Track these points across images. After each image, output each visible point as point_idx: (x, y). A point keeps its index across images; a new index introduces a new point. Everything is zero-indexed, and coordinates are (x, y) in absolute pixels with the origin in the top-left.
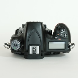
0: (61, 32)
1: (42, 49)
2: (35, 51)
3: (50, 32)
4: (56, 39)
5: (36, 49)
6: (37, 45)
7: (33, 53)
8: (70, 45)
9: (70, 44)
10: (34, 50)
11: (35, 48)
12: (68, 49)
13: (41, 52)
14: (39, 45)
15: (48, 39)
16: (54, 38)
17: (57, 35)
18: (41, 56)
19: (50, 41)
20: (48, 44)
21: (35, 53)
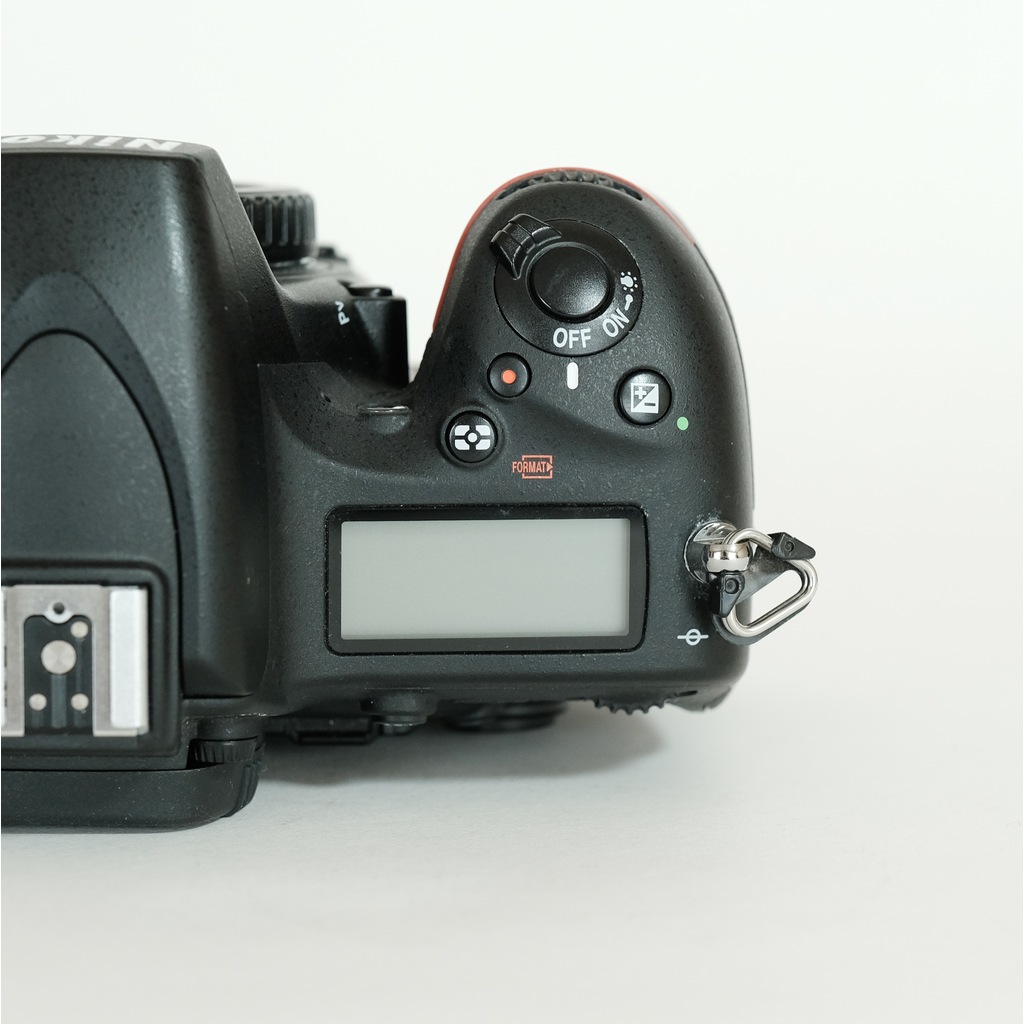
0: (568, 338)
1: (204, 646)
2: (80, 678)
4: (472, 458)
5: (84, 649)
6: (106, 572)
7: (36, 724)
8: (716, 563)
9: (729, 558)
10: (58, 658)
11: (62, 632)
12: (694, 637)
13: (186, 697)
14: (147, 575)
15: (320, 460)
16: (439, 445)
17: (494, 380)
18: (192, 763)
19: (362, 499)
20: (320, 558)
21: (77, 723)
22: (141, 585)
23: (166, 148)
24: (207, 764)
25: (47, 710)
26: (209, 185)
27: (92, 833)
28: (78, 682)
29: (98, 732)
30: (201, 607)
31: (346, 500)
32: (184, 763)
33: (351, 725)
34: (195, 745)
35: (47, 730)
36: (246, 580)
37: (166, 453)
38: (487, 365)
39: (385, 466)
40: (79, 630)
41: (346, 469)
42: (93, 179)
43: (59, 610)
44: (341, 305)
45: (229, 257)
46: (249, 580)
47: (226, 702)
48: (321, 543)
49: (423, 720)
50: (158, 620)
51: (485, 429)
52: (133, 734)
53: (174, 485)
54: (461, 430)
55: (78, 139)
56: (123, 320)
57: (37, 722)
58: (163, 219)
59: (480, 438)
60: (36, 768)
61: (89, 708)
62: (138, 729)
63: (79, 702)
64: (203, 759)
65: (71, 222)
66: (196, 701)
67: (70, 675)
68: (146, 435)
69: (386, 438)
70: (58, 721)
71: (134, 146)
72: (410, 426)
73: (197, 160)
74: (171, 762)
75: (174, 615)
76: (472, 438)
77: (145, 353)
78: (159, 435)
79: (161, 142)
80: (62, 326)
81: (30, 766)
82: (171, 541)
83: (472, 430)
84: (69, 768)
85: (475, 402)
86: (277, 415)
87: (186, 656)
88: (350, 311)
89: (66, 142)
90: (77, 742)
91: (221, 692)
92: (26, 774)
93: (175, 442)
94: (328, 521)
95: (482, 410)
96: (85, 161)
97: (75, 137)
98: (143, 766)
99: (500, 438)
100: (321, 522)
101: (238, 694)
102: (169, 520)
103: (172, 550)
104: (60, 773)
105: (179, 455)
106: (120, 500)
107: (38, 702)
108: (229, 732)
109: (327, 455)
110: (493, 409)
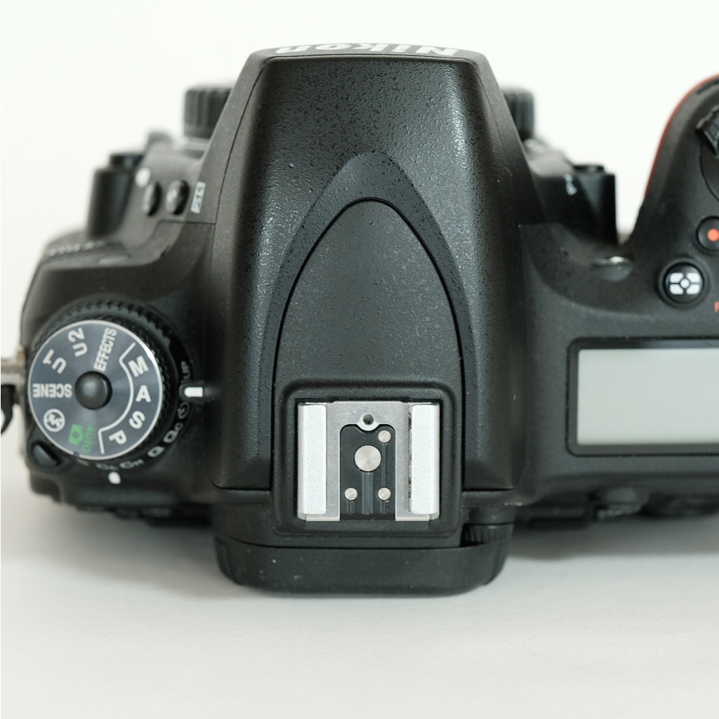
1: (480, 449)
2: (385, 474)
3: (593, 196)
4: (683, 301)
5: (388, 452)
6: (406, 392)
10: (367, 459)
11: (370, 438)
13: (464, 490)
14: (438, 393)
15: (564, 302)
16: (656, 289)
17: (701, 238)
18: (464, 543)
19: (596, 332)
20: (563, 379)
21: (382, 510)
22: (434, 401)
23: (448, 53)
24: (476, 543)
25: (358, 501)
26: (483, 83)
27: (383, 597)
28: (383, 478)
29: (398, 518)
30: (480, 418)
31: (583, 333)
32: (457, 542)
33: (572, 513)
34: (466, 528)
35: (358, 516)
36: (513, 398)
37: (453, 295)
38: (696, 225)
39: (615, 305)
40: (384, 437)
41: (583, 309)
42: (395, 79)
43: (368, 421)
44: (569, 178)
45: (499, 140)
46: (515, 396)
47: (495, 494)
48: (563, 367)
49: (638, 508)
50: (447, 429)
51: (694, 277)
52: (427, 519)
53: (460, 321)
54: (675, 277)
55: (377, 46)
56: (420, 191)
57: (350, 510)
58: (449, 111)
59: (691, 283)
60: (341, 546)
61: (392, 498)
62: (430, 515)
63: (384, 494)
64: (473, 539)
65: (378, 113)
66: (472, 493)
67: (376, 472)
68: (438, 281)
69: (614, 284)
70: (367, 509)
71: (423, 51)
72: (632, 274)
73: (474, 63)
74: (448, 542)
75: (459, 425)
76: (685, 284)
77: (437, 217)
78: (448, 282)
79: (443, 49)
80: (372, 195)
81: (337, 545)
82: (457, 366)
83: (685, 277)
84: (367, 546)
85: (686, 255)
86: (532, 266)
87: (467, 457)
88: (576, 183)
89: (370, 49)
90: (381, 526)
91: (494, 486)
92: (333, 551)
93: (460, 288)
94: (569, 350)
95: (691, 261)
96: (388, 64)
97: (374, 45)
98: (426, 545)
99: (706, 283)
100: (563, 351)
101: (506, 488)
102: (456, 349)
103: (458, 373)
104: (360, 551)
105: (464, 298)
106: (418, 335)
107: (351, 494)
108: (494, 518)
109: (569, 297)
110: (700, 260)
